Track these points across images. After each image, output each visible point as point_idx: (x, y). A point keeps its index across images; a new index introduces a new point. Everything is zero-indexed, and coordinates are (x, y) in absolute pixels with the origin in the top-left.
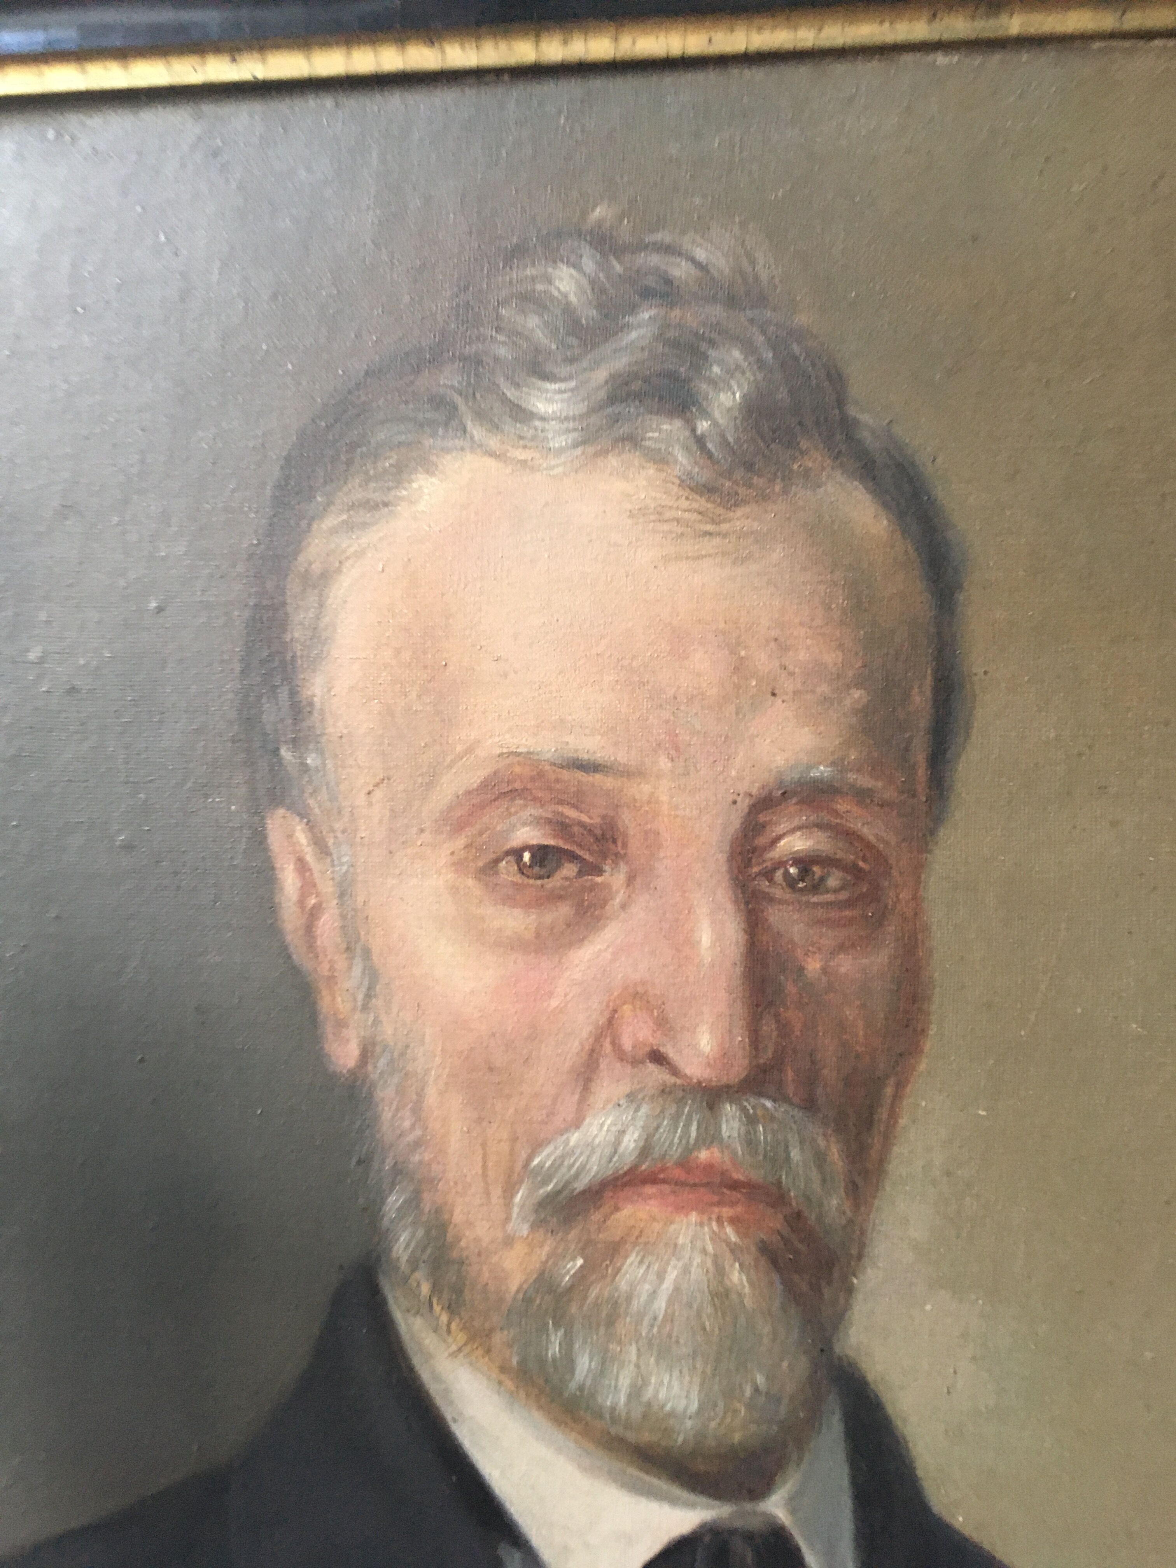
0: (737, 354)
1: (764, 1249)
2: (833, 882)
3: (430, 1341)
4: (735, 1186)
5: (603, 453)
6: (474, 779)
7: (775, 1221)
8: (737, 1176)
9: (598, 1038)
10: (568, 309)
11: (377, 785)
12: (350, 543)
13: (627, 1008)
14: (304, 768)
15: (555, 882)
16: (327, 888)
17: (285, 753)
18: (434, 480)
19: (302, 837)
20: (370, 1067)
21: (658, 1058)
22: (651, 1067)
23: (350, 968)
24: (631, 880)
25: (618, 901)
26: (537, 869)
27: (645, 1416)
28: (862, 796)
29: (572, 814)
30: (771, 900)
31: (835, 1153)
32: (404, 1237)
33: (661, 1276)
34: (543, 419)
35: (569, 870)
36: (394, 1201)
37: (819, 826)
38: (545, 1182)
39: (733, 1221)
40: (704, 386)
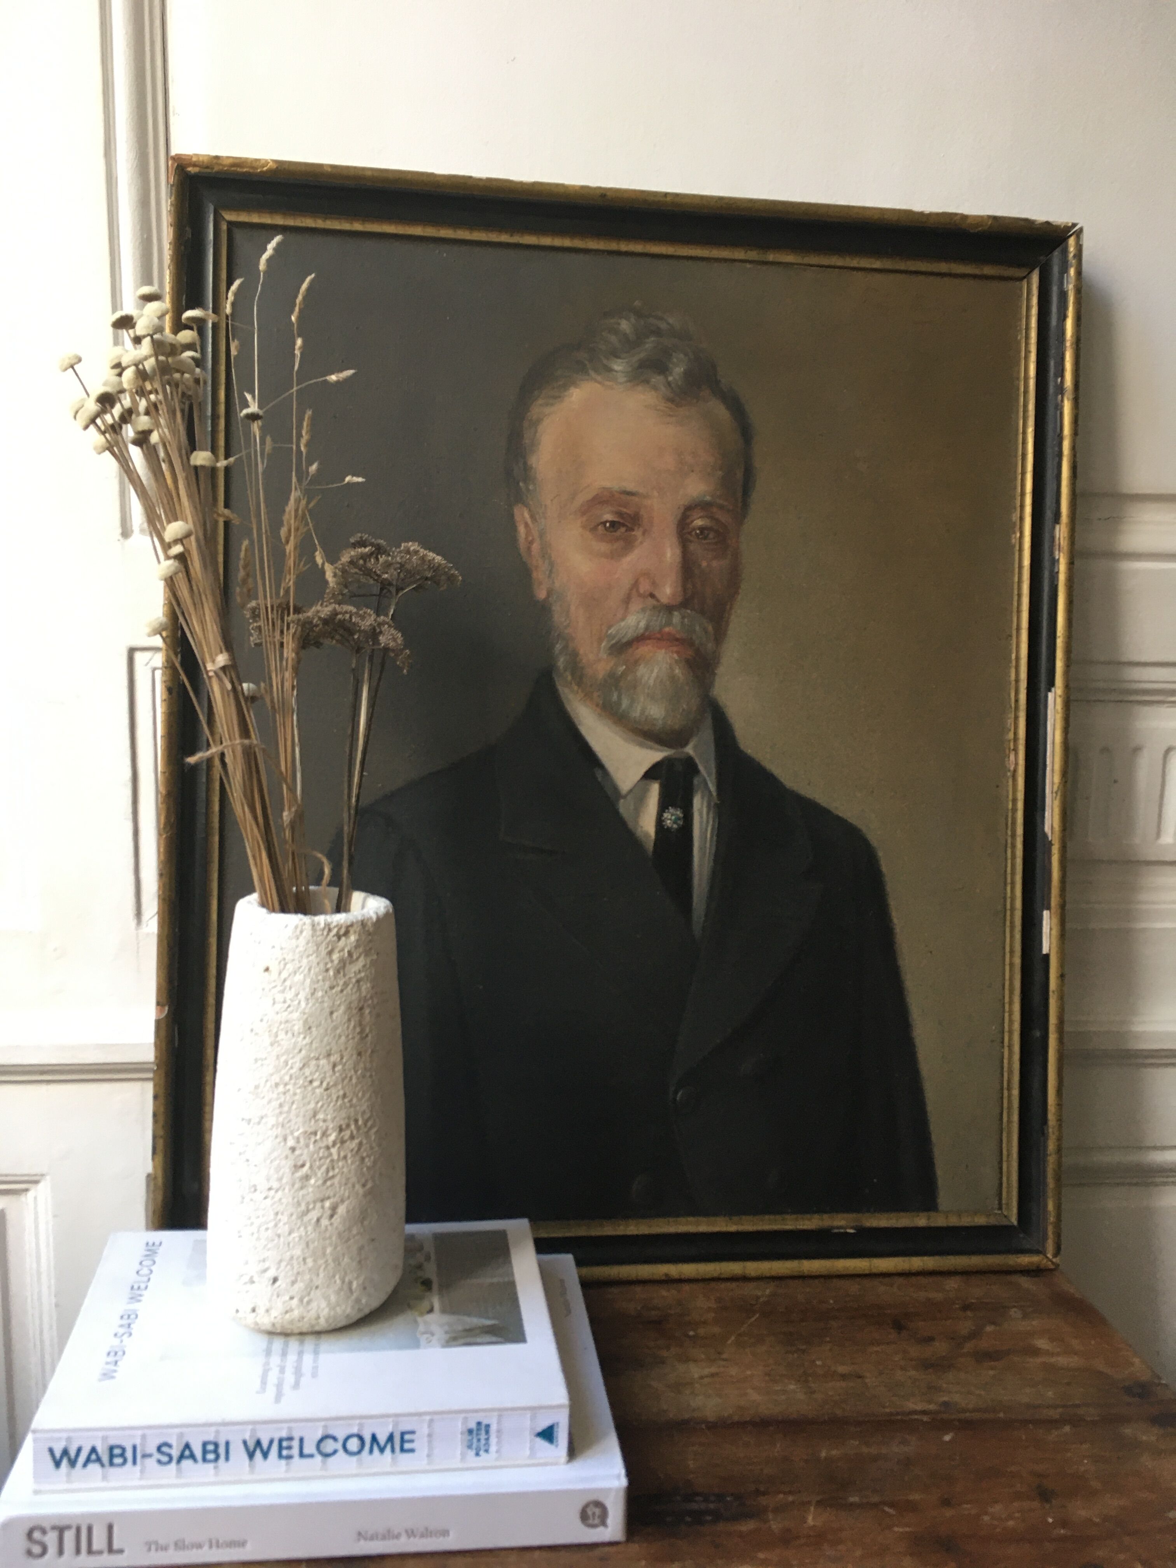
0: (682, 356)
1: (687, 661)
2: (711, 535)
3: (571, 696)
4: (677, 640)
5: (638, 385)
6: (590, 496)
7: (690, 653)
8: (678, 636)
9: (631, 589)
10: (625, 334)
11: (555, 497)
12: (547, 410)
13: (641, 580)
14: (528, 490)
15: (618, 533)
16: (535, 533)
17: (521, 484)
18: (577, 390)
19: (527, 515)
20: (550, 599)
21: (652, 596)
22: (650, 598)
23: (544, 563)
24: (644, 533)
25: (639, 541)
26: (612, 529)
27: (646, 720)
28: (721, 507)
29: (625, 510)
30: (691, 541)
31: (710, 628)
32: (562, 660)
33: (652, 671)
34: (616, 371)
35: (623, 529)
36: (558, 647)
37: (707, 517)
38: (613, 639)
39: (678, 653)
40: (671, 366)
